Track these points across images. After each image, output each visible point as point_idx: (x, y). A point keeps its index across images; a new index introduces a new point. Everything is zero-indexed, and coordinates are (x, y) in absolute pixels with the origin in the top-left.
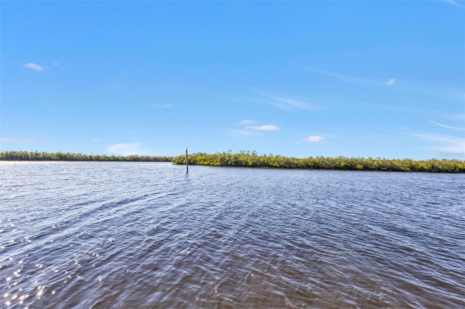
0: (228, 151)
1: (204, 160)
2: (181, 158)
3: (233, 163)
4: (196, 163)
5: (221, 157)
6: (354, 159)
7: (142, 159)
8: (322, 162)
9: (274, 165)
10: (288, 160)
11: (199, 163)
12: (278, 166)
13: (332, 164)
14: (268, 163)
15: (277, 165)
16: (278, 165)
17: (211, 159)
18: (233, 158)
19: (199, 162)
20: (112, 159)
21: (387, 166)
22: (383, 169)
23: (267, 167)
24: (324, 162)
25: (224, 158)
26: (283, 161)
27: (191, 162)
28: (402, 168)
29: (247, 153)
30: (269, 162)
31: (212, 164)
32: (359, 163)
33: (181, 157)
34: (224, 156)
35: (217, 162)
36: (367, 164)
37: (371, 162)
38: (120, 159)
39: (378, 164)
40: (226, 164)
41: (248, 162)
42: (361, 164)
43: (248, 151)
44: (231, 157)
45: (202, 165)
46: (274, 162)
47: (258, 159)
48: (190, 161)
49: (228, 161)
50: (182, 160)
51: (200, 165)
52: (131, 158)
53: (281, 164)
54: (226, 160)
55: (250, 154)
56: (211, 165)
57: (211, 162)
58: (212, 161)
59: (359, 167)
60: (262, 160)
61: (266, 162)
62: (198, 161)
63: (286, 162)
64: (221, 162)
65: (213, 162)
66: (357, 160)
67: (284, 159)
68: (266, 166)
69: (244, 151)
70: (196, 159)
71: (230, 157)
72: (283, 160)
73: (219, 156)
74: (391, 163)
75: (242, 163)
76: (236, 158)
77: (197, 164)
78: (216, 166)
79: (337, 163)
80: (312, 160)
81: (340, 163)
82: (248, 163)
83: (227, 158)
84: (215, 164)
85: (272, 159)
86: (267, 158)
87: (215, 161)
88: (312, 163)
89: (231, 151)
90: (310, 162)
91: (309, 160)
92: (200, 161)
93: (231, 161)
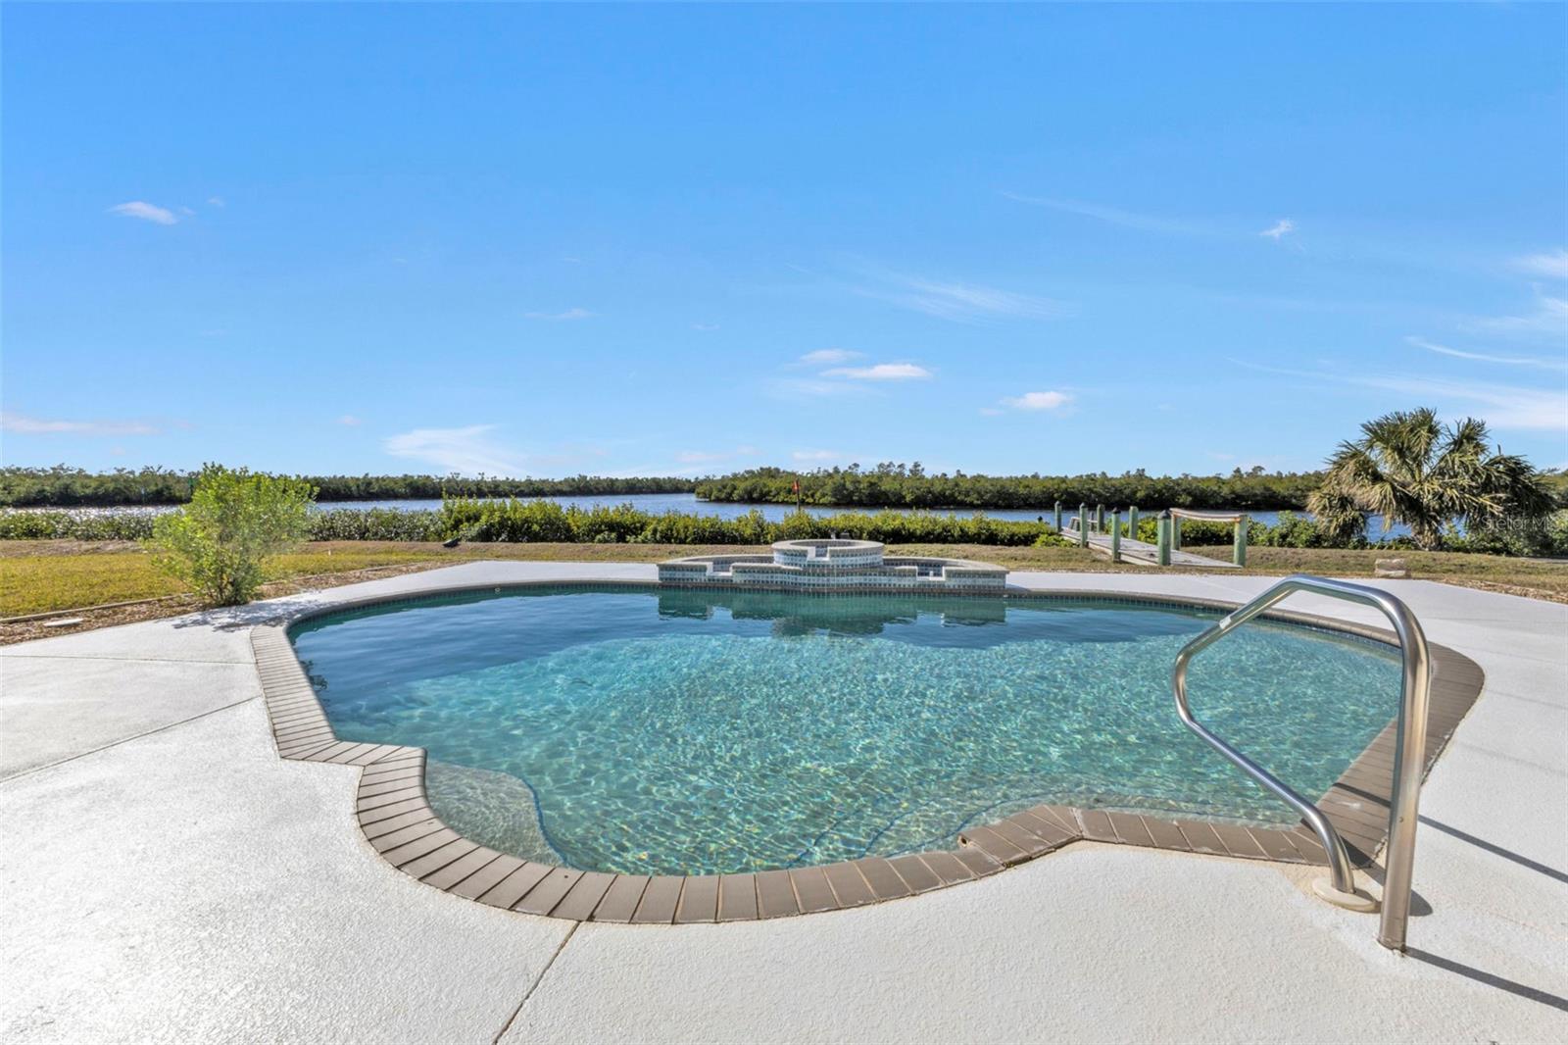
0: (850, 468)
1: (790, 491)
2: (724, 487)
3: (864, 498)
4: (769, 498)
5: (835, 484)
6: (1173, 481)
7: (596, 488)
8: (1089, 489)
9: (968, 500)
10: (1003, 487)
11: (775, 500)
12: (979, 502)
13: (1113, 495)
14: (952, 495)
15: (976, 502)
16: (978, 500)
17: (808, 488)
18: (866, 485)
19: (774, 496)
20: (526, 491)
21: (1255, 495)
22: (1244, 503)
23: (952, 507)
24: (1095, 489)
25: (844, 485)
26: (990, 491)
27: (755, 495)
28: (1294, 501)
29: (898, 470)
30: (957, 494)
31: (811, 500)
32: (1184, 490)
33: (724, 483)
34: (842, 481)
35: (824, 495)
36: (1203, 491)
37: (1216, 488)
38: (546, 489)
39: (1233, 492)
40: (849, 499)
41: (904, 493)
42: (1189, 494)
43: (900, 466)
44: (859, 482)
45: (784, 503)
46: (967, 494)
47: (929, 488)
48: (750, 493)
49: (853, 492)
50: (728, 490)
51: (777, 503)
52: (571, 486)
53: (987, 497)
54: (847, 490)
55: (907, 473)
56: (808, 504)
57: (808, 497)
58: (809, 493)
59: (1181, 501)
60: (937, 488)
61: (947, 493)
62: (772, 494)
63: (998, 492)
64: (834, 496)
65: (813, 496)
66: (1178, 485)
67: (992, 485)
68: (948, 504)
69: (889, 466)
70: (767, 489)
71: (856, 481)
72: (991, 488)
73: (830, 482)
74: (1267, 489)
75: (888, 498)
76: (872, 484)
77: (769, 502)
78: (824, 505)
79: (1127, 491)
80: (1064, 486)
81: (1136, 492)
82: (904, 497)
83: (849, 485)
84: (821, 501)
85: (964, 486)
86: (951, 485)
87: (818, 495)
88: (1062, 495)
89: (856, 465)
90: (1057, 491)
91: (1056, 487)
92: (778, 494)
93: (861, 492)
